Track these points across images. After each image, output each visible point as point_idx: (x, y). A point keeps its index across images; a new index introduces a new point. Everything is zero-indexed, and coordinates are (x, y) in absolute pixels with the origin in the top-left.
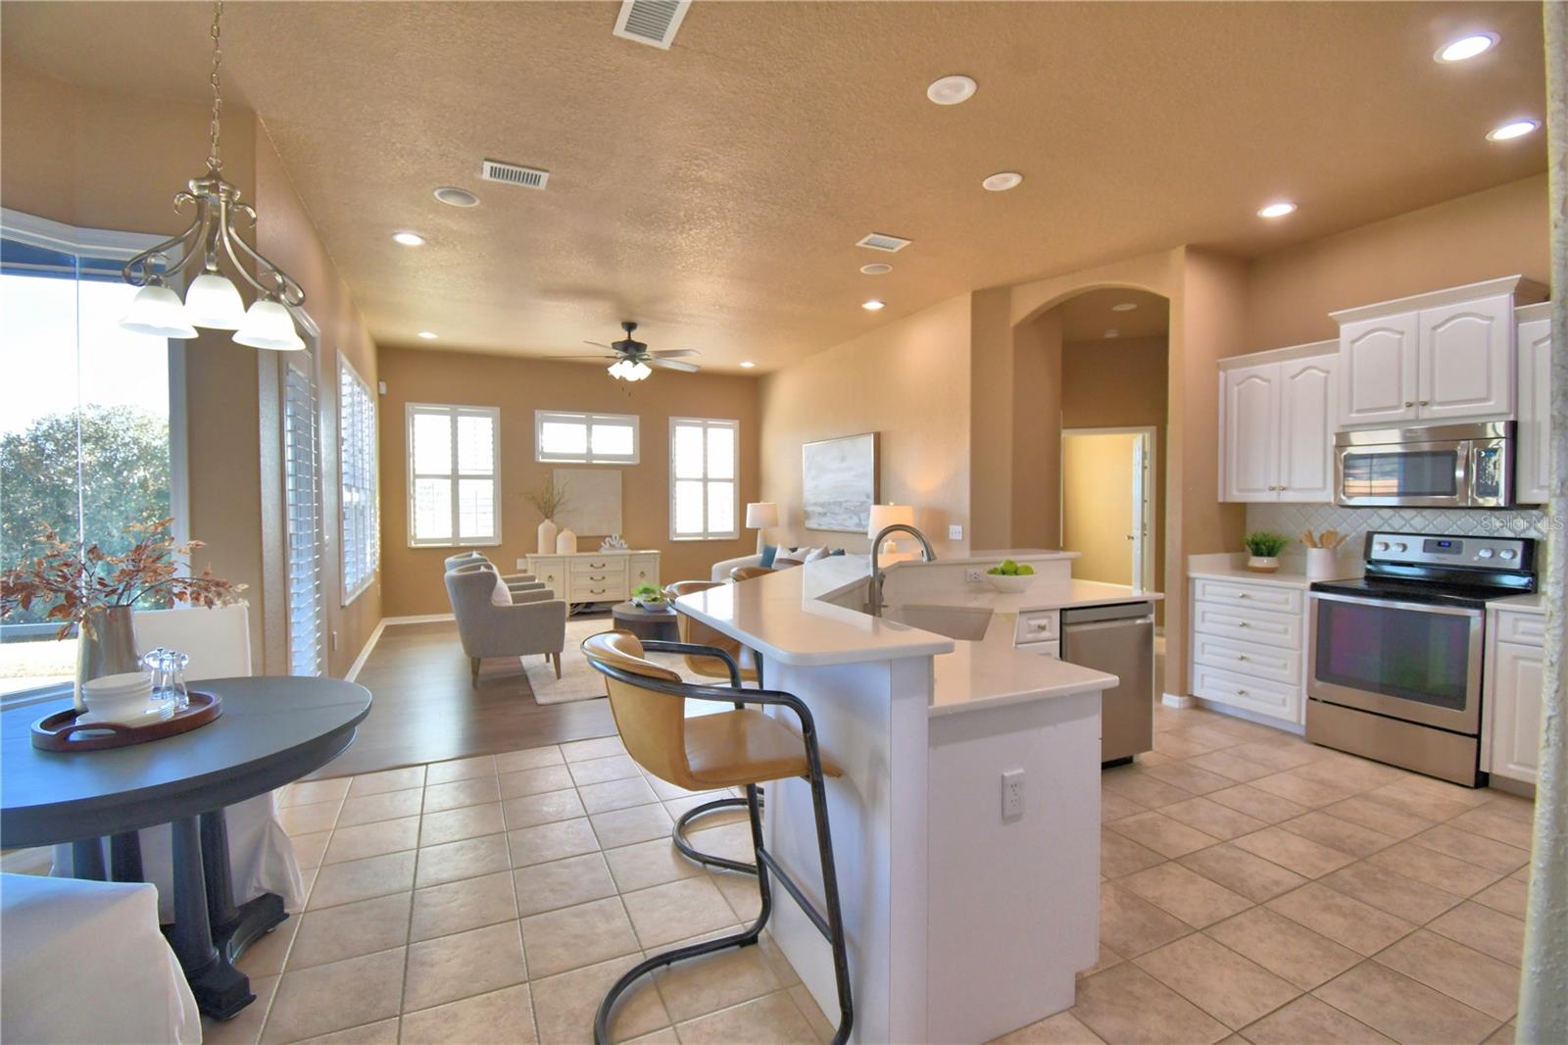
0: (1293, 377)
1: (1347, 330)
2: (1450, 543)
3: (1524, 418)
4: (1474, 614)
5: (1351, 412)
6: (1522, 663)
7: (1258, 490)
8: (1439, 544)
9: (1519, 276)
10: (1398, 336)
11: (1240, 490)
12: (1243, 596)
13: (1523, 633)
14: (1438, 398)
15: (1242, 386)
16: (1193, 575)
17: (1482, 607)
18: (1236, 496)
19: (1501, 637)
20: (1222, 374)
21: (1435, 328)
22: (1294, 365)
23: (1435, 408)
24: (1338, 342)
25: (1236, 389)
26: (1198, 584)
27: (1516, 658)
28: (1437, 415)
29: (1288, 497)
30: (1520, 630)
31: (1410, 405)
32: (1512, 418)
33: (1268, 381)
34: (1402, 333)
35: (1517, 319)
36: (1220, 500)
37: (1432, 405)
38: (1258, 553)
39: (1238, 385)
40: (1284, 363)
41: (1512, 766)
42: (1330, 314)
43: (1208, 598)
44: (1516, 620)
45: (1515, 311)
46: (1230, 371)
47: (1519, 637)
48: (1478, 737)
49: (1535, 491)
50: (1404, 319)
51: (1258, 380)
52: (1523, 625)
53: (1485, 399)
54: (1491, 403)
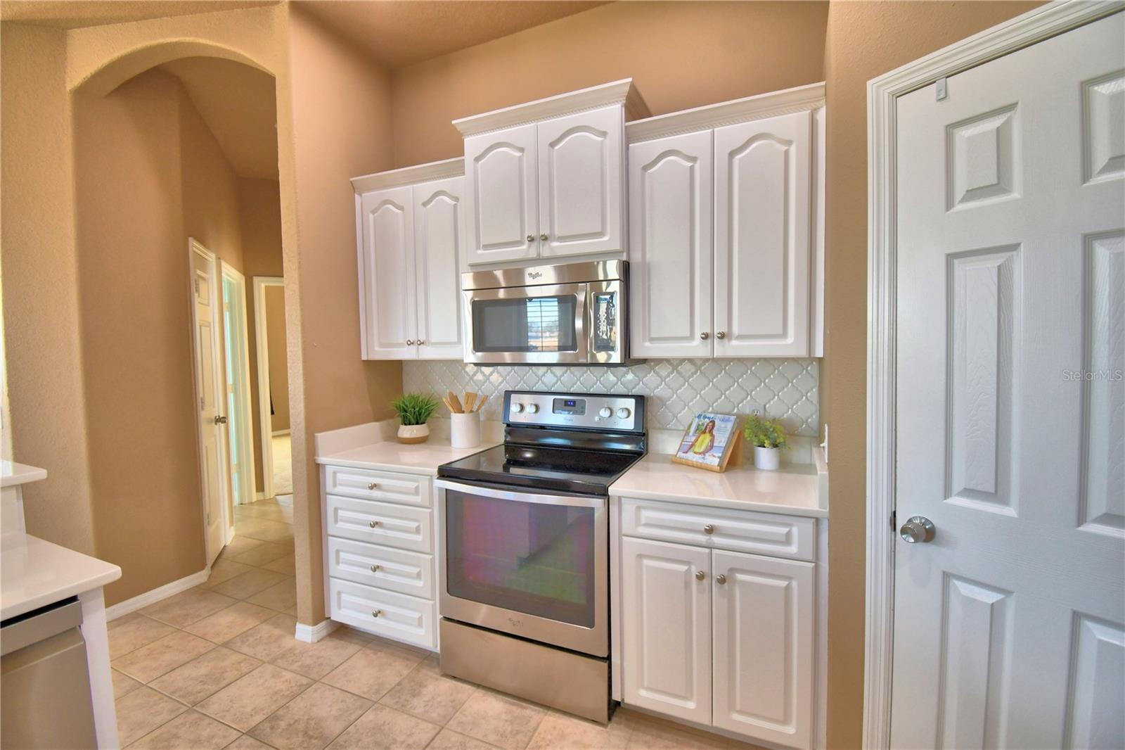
0: (425, 204)
1: (473, 144)
2: (574, 402)
3: (636, 258)
4: (597, 503)
5: (478, 248)
6: (647, 562)
7: (400, 345)
8: (566, 403)
9: (630, 80)
10: (518, 154)
11: (382, 345)
12: (373, 487)
13: (646, 525)
14: (557, 232)
15: (377, 214)
16: (322, 459)
17: (603, 493)
18: (377, 351)
19: (624, 531)
20: (357, 196)
21: (553, 145)
22: (426, 188)
23: (555, 244)
24: (464, 160)
25: (371, 216)
26: (329, 471)
27: (640, 556)
28: (557, 253)
29: (427, 353)
30: (643, 522)
31: (531, 240)
32: (624, 258)
33: (401, 208)
34: (522, 150)
35: (629, 137)
36: (364, 358)
37: (552, 241)
38: (407, 422)
39: (373, 212)
40: (415, 186)
41: (643, 693)
42: (453, 122)
43: (339, 489)
44: (639, 508)
45: (626, 127)
46: (363, 195)
47: (642, 530)
48: (608, 659)
49: (647, 344)
50: (520, 133)
51: (391, 207)
52: (646, 514)
53: (601, 234)
54: (606, 239)
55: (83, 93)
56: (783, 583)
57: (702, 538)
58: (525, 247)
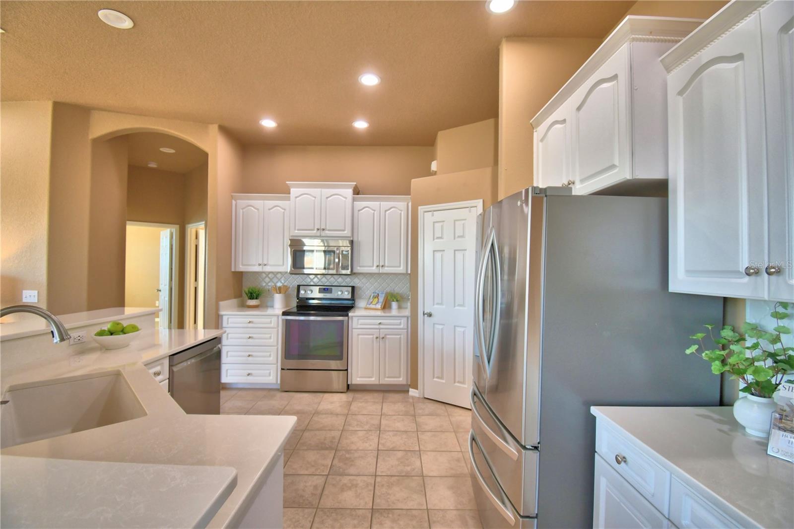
0: (269, 209)
1: (294, 191)
2: (328, 289)
3: (355, 239)
4: (345, 318)
5: (295, 230)
6: (360, 336)
7: (254, 265)
8: (324, 289)
9: (355, 183)
10: (314, 199)
11: (243, 265)
12: (250, 322)
13: (361, 325)
14: (328, 228)
15: (244, 210)
16: (222, 313)
17: (347, 315)
18: (241, 268)
19: (353, 327)
20: (234, 202)
21: (327, 198)
22: (270, 203)
23: (327, 232)
24: (290, 196)
25: (241, 210)
26: (225, 318)
27: (358, 335)
28: (328, 235)
29: (268, 269)
30: (360, 323)
31: (318, 229)
32: (352, 239)
33: (258, 209)
34: (315, 197)
35: (354, 200)
36: (233, 270)
37: (326, 230)
38: (251, 298)
39: (242, 209)
40: (265, 201)
41: (358, 379)
42: (287, 182)
43: (230, 325)
44: (358, 319)
45: (353, 197)
46: (238, 201)
47: (359, 326)
48: (347, 370)
49: (359, 268)
50: (316, 191)
51: (252, 208)
52: (361, 321)
53: (344, 230)
54: (346, 232)
55: (96, 142)
56: (399, 337)
57: (377, 327)
58: (315, 232)
